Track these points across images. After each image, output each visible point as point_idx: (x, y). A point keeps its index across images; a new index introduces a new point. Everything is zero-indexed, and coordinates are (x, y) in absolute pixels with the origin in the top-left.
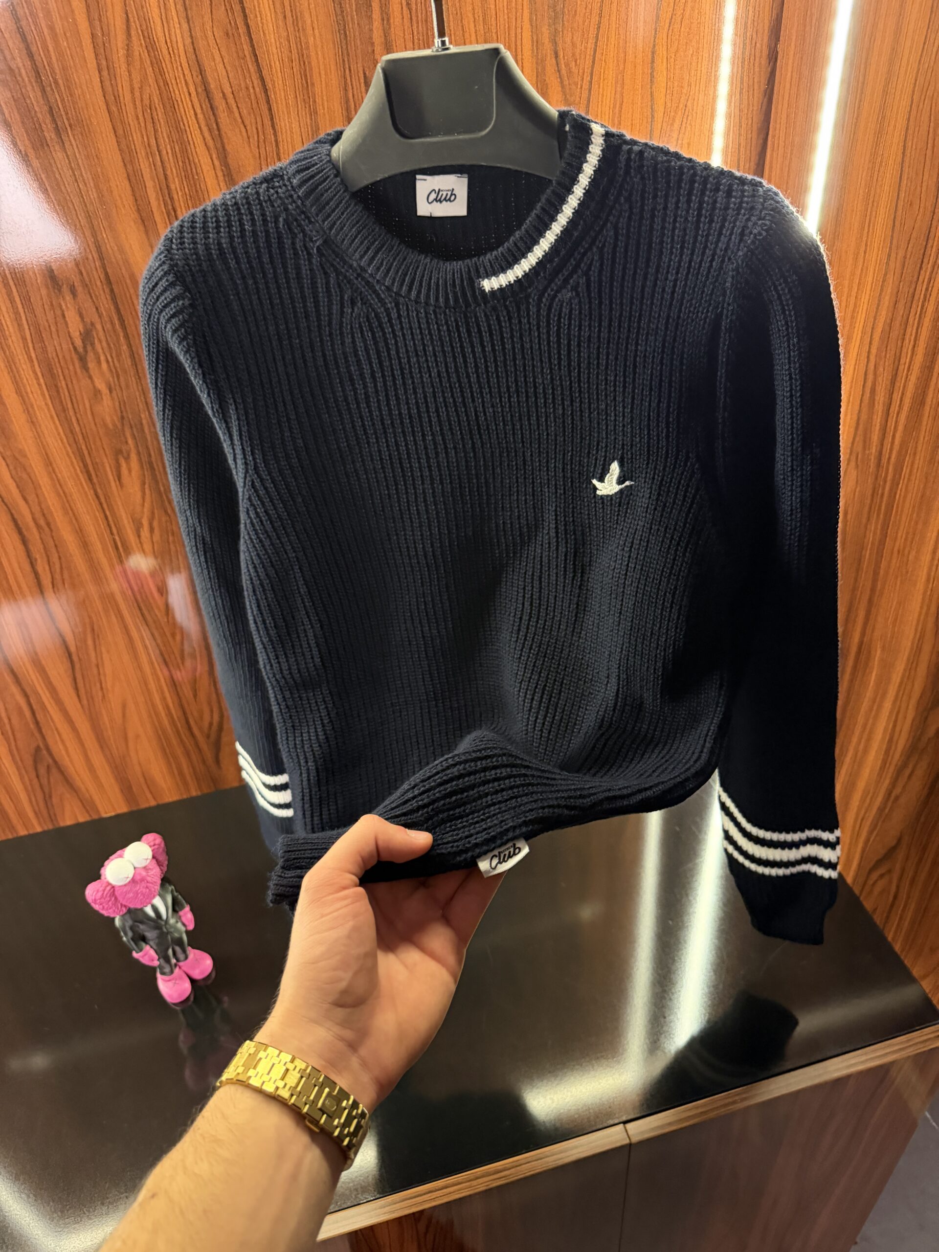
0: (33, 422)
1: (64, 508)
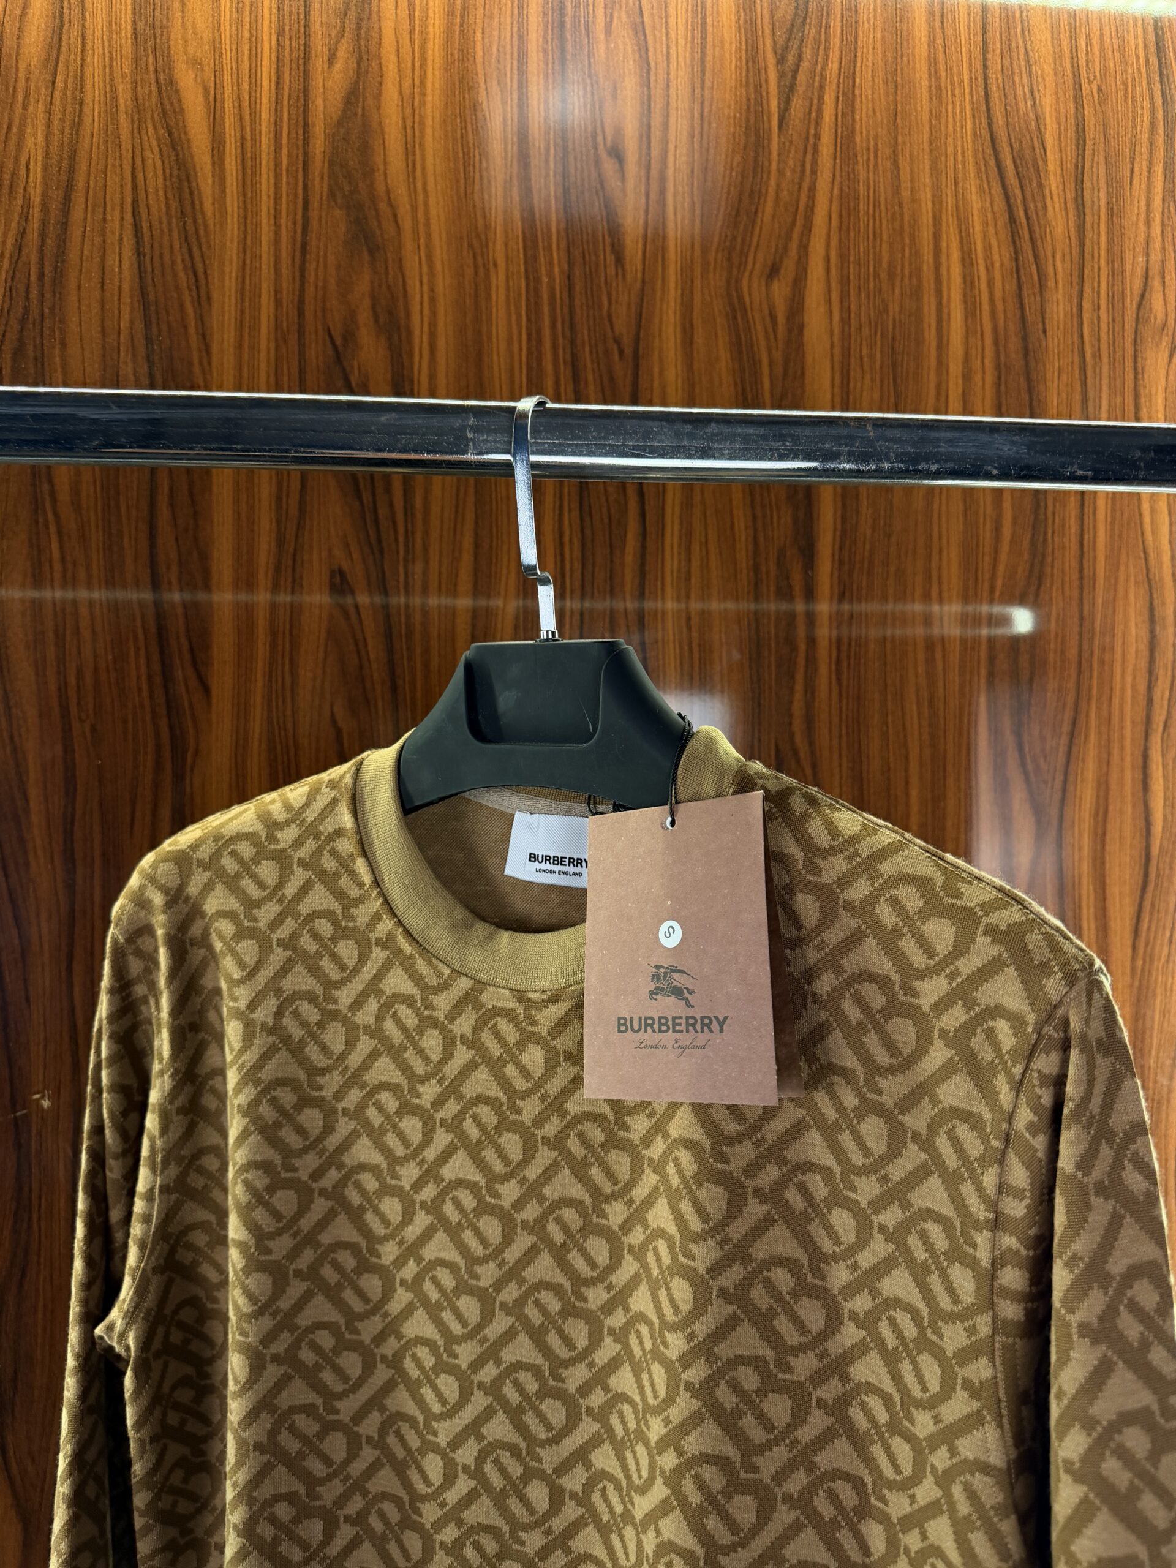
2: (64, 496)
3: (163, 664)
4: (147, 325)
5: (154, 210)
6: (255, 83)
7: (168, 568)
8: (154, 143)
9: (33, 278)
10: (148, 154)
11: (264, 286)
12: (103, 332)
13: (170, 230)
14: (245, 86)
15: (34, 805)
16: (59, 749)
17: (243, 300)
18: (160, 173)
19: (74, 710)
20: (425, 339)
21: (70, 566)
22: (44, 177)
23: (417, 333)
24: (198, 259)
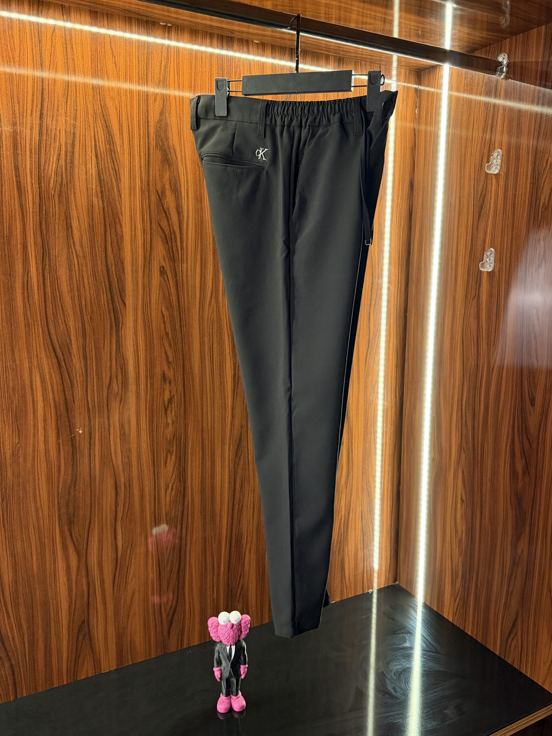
0: (139, 436)
1: (139, 478)
2: (77, 244)
3: (111, 297)
4: (101, 187)
5: (102, 149)
6: (132, 107)
7: (112, 266)
8: (101, 126)
9: (64, 170)
10: (99, 129)
11: (137, 175)
12: (87, 189)
13: (107, 155)
14: (129, 108)
15: (73, 342)
16: (80, 324)
17: (131, 180)
18: (103, 136)
19: (84, 312)
20: (186, 194)
21: (81, 266)
22: (65, 136)
23: (183, 192)
24: (116, 166)
